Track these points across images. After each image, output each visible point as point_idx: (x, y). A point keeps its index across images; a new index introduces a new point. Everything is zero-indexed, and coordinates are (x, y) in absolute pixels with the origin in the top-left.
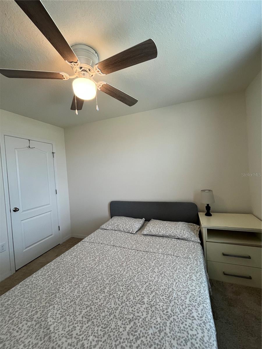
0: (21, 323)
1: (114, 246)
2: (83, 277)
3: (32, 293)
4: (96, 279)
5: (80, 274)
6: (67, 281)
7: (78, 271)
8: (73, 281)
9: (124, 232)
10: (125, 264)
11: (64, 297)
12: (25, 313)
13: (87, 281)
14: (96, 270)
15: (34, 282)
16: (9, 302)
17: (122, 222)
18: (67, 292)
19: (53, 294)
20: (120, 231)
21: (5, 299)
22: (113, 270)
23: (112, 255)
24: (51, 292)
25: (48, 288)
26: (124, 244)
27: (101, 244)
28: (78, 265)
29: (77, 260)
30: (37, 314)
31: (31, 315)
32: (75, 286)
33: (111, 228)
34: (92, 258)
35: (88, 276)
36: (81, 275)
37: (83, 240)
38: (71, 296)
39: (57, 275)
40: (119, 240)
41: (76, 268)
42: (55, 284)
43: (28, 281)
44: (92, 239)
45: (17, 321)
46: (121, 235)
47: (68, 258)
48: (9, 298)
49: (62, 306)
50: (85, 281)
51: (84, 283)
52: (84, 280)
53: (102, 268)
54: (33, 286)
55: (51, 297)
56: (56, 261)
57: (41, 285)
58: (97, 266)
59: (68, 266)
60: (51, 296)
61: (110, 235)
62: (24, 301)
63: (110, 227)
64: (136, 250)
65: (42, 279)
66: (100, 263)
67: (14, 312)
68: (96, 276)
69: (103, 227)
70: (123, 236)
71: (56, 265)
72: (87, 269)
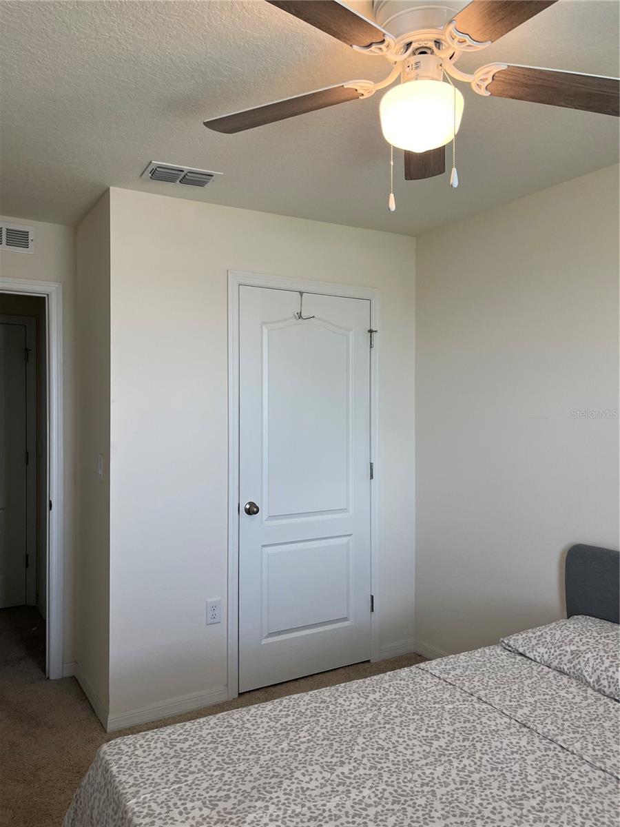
0: (192, 801)
1: (525, 726)
2: (370, 772)
3: (234, 750)
4: (408, 799)
5: (365, 761)
6: (321, 760)
7: (363, 750)
8: (339, 770)
9: (599, 691)
10: (534, 803)
11: (298, 796)
12: (205, 785)
13: (377, 792)
14: (419, 772)
15: (248, 725)
16: (185, 746)
17: (601, 647)
18: (312, 790)
19: (277, 777)
20: (580, 679)
21: (181, 734)
22: (477, 801)
23: (503, 753)
24: (273, 770)
25: (270, 756)
26: (572, 735)
27: (479, 699)
28: (371, 732)
29: (374, 718)
30: (226, 801)
31: (216, 796)
32: (338, 786)
33: (546, 656)
34: (423, 733)
35: (385, 779)
36: (369, 765)
37: (422, 665)
38: (315, 806)
39: (306, 734)
40: (560, 714)
41: (360, 740)
42: (290, 753)
43: (235, 716)
44: (453, 673)
45: (186, 792)
46: (577, 700)
47: (353, 701)
48: (187, 735)
49: (286, 817)
50: (371, 787)
51: (366, 792)
52: (369, 784)
53: (443, 779)
54: (242, 733)
55: (269, 781)
56: (318, 694)
57: (259, 740)
58: (427, 764)
59: (342, 722)
60: (271, 778)
61: (529, 681)
62: (213, 759)
63: (542, 650)
64: (612, 774)
65: (266, 727)
66: (443, 759)
67: (188, 772)
68: (413, 792)
69: (511, 643)
70: (585, 703)
71: (313, 705)
72: (391, 756)
